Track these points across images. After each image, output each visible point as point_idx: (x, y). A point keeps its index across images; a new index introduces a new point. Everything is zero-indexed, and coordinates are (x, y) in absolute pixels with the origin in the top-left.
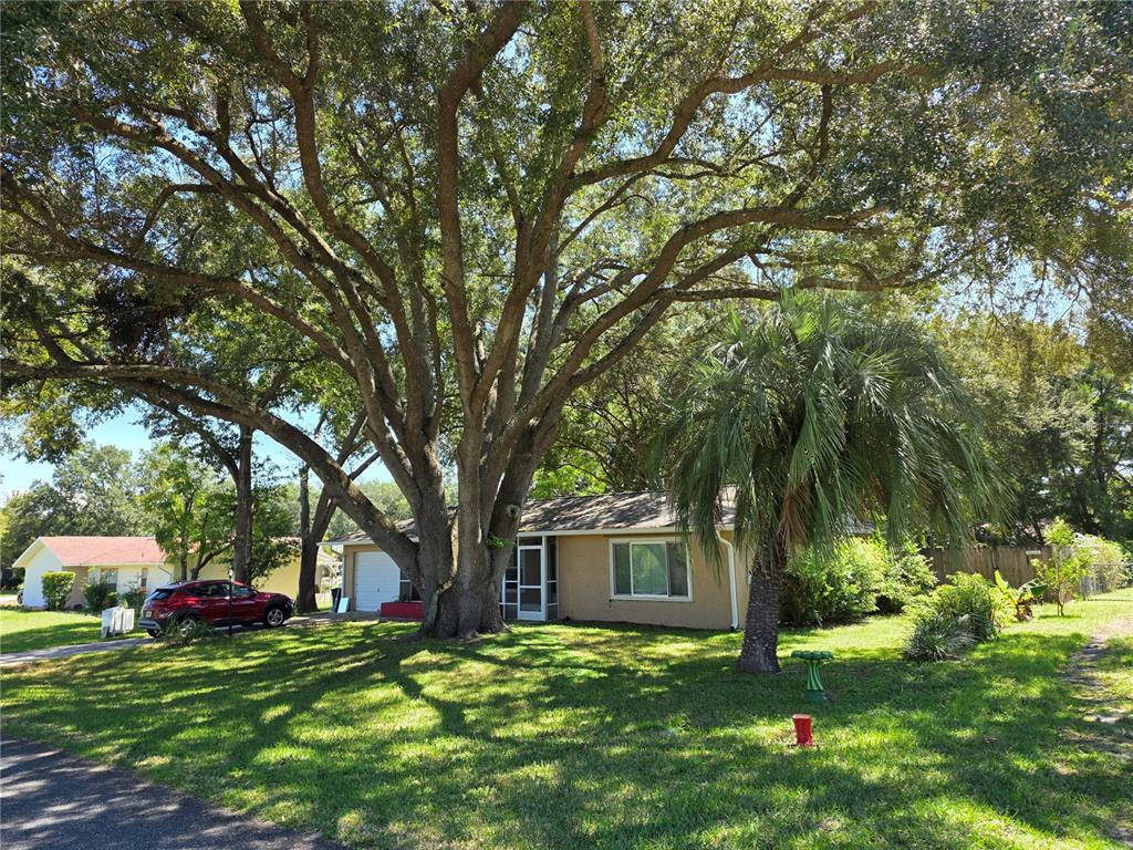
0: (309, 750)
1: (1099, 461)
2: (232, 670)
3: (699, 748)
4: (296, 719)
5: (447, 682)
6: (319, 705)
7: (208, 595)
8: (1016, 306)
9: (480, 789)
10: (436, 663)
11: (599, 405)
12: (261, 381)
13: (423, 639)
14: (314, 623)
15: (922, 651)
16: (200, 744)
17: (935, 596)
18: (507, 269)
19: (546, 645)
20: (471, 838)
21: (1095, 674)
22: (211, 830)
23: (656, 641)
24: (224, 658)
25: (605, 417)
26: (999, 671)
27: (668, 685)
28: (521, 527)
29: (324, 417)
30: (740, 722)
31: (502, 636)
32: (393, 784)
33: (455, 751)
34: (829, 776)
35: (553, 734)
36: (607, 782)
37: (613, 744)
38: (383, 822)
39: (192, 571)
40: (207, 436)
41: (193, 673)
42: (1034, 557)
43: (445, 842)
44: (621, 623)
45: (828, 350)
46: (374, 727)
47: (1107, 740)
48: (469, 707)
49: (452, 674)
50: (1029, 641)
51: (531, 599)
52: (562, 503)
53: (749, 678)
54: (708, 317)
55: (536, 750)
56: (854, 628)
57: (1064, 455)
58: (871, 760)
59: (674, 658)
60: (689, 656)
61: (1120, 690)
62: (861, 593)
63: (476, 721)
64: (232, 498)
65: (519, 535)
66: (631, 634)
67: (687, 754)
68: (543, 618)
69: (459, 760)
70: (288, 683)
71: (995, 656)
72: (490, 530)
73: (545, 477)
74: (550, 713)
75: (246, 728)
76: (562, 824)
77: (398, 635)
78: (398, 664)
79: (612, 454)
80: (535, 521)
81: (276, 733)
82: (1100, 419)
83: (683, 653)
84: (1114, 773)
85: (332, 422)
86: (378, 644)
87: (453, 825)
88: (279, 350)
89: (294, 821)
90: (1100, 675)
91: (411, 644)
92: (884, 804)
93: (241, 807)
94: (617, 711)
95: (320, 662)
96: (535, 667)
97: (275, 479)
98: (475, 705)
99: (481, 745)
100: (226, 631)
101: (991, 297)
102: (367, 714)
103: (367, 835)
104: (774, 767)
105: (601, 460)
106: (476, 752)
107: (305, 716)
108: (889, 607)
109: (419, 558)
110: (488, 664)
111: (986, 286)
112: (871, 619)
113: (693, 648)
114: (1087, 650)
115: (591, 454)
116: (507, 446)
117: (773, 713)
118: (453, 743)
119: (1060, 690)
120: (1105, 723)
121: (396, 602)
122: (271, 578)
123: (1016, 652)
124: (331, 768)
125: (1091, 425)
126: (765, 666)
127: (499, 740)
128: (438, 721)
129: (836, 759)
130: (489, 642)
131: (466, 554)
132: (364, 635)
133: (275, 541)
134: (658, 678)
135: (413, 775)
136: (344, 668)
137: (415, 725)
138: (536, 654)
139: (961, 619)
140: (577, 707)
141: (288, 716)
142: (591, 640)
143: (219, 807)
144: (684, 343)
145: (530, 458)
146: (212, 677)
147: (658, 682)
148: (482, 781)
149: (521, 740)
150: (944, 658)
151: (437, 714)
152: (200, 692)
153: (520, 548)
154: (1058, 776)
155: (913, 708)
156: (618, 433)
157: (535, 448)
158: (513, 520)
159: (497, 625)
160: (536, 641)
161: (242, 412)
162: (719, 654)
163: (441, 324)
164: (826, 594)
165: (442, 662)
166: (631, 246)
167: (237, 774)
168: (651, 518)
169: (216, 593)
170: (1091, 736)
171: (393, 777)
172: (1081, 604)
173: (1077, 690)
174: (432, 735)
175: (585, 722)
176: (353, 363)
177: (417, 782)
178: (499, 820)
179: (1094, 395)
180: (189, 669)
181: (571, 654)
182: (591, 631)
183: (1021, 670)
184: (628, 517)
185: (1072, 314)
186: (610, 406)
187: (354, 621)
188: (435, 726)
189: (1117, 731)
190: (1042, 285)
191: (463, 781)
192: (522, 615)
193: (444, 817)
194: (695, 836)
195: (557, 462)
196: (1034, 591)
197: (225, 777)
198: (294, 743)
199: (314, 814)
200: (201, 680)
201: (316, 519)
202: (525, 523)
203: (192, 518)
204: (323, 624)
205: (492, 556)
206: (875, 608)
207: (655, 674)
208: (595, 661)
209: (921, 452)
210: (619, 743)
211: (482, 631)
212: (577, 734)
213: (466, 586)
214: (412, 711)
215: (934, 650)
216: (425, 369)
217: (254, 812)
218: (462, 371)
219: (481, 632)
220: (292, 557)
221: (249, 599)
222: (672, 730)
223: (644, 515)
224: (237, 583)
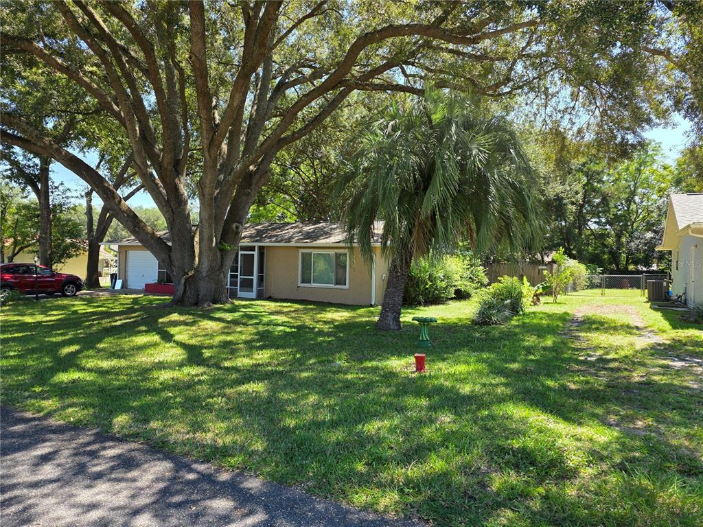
0: (93, 374)
1: (581, 218)
2: (37, 322)
3: (357, 373)
4: (84, 354)
5: (191, 333)
6: (101, 346)
7: (20, 273)
8: (559, 116)
9: (215, 399)
10: (183, 321)
11: (295, 165)
12: (55, 127)
13: (174, 306)
14: (98, 295)
15: (483, 320)
16: (10, 370)
17: (491, 289)
18: (236, 61)
19: (257, 312)
20: (209, 431)
21: (580, 334)
22: (16, 428)
23: (326, 311)
24: (32, 314)
25: (298, 173)
26: (528, 332)
27: (334, 336)
28: (241, 239)
29: (102, 157)
30: (380, 358)
31: (228, 306)
32: (153, 396)
33: (197, 375)
34: (439, 390)
35: (262, 364)
36: (300, 393)
37: (302, 371)
38: (146, 421)
39: (8, 258)
40: (15, 163)
41: (9, 324)
42: (544, 270)
43: (191, 434)
44: (304, 300)
45: (453, 128)
46: (140, 359)
47: (592, 370)
48: (206, 348)
49: (194, 328)
50: (541, 315)
51: (247, 285)
52: (269, 226)
53: (383, 333)
54: (370, 110)
55: (252, 374)
56: (441, 307)
57: (563, 213)
58: (463, 381)
59: (337, 321)
60: (346, 320)
61: (595, 342)
62: (447, 287)
63: (211, 356)
64: (35, 209)
65: (240, 244)
66: (310, 307)
67: (349, 376)
68: (254, 297)
69: (200, 381)
70: (79, 332)
71: (524, 323)
72: (221, 238)
73: (258, 210)
74: (260, 353)
75: (47, 360)
76: (272, 420)
77: (157, 304)
78: (157, 321)
79: (301, 199)
80: (250, 237)
81: (69, 363)
82: (585, 195)
83: (343, 318)
84: (601, 388)
85: (109, 162)
86: (143, 308)
87: (197, 422)
88: (66, 104)
89: (80, 421)
90: (583, 334)
91: (166, 309)
92: (474, 407)
93: (39, 412)
94: (304, 352)
95: (102, 319)
96: (250, 325)
97: (67, 198)
98: (210, 347)
99: (214, 371)
100: (34, 298)
101: (546, 108)
102: (135, 351)
103: (134, 430)
104: (404, 385)
105: (295, 202)
106: (211, 376)
107: (91, 352)
108: (461, 295)
109: (172, 254)
110: (218, 323)
111: (543, 101)
112: (451, 302)
113: (348, 315)
114: (573, 321)
115: (287, 197)
116: (234, 183)
117: (400, 352)
118: (194, 370)
119: (563, 343)
120: (590, 361)
121: (155, 284)
122: (67, 265)
123: (535, 321)
124: (109, 385)
125: (580, 196)
126: (393, 326)
127: (227, 368)
128: (185, 356)
129: (442, 380)
130: (219, 309)
131: (205, 254)
132: (133, 303)
133: (68, 241)
134: (327, 332)
135: (168, 390)
136: (119, 323)
137: (169, 359)
138: (251, 317)
139: (506, 302)
140: (278, 348)
141: (78, 352)
142: (285, 310)
143: (23, 411)
144: (354, 125)
145: (249, 193)
146: (23, 326)
147: (328, 334)
148: (216, 393)
149: (242, 368)
150: (496, 324)
151: (184, 352)
152: (13, 336)
153: (240, 253)
154: (571, 390)
155: (483, 351)
156: (307, 185)
157: (253, 186)
158: (237, 233)
159: (224, 299)
160: (250, 310)
161: (38, 144)
162: (364, 319)
163: (189, 91)
164: (427, 286)
165: (187, 321)
166: (323, 53)
167: (38, 389)
168: (327, 238)
169: (25, 272)
170: (584, 368)
171: (153, 392)
172: (563, 297)
173: (572, 342)
174: (181, 365)
175: (284, 358)
176: (122, 114)
177: (170, 394)
178: (228, 418)
179: (584, 180)
180: (6, 321)
181: (273, 317)
182: (285, 304)
183: (540, 331)
184: (312, 236)
185: (588, 124)
186: (302, 167)
187: (127, 294)
188: (183, 360)
189: (598, 365)
190: (575, 104)
191: (203, 394)
192: (240, 294)
193: (190, 417)
194: (361, 427)
195: (265, 200)
196: (543, 288)
197: (29, 392)
198: (81, 369)
199: (94, 415)
200: (15, 328)
201: (98, 226)
202: (244, 238)
203: (6, 221)
204: (104, 296)
205: (222, 255)
206: (453, 296)
207: (326, 330)
208: (288, 322)
209: (502, 200)
210: (306, 370)
211: (215, 302)
212: (279, 364)
213: (204, 274)
214: (167, 350)
215: (491, 319)
216: (176, 124)
217: (49, 415)
218: (204, 125)
219: (213, 303)
220: (82, 252)
221: (50, 277)
222: (338, 362)
223: (322, 235)
224: (41, 266)
